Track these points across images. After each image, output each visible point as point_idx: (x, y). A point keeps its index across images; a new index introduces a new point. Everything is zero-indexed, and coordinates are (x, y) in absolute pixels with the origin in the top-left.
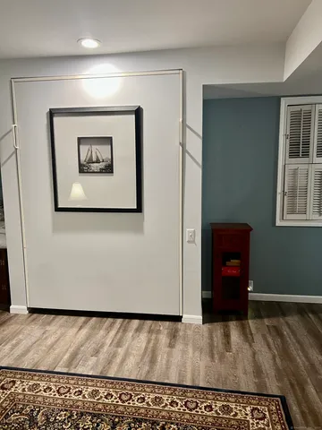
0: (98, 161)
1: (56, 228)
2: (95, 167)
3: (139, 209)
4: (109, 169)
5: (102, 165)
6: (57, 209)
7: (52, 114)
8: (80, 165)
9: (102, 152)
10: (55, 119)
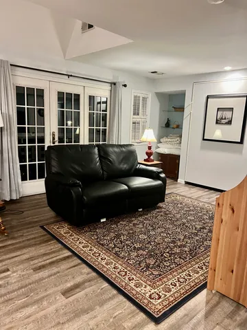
0: (225, 119)
1: (202, 148)
2: (223, 121)
3: (242, 142)
4: (230, 123)
5: (227, 121)
6: (204, 139)
7: (208, 97)
8: (217, 120)
9: (228, 114)
10: (209, 100)
